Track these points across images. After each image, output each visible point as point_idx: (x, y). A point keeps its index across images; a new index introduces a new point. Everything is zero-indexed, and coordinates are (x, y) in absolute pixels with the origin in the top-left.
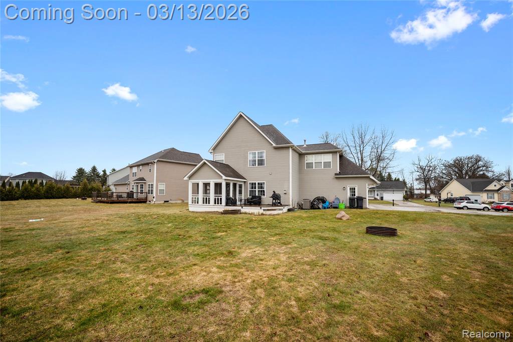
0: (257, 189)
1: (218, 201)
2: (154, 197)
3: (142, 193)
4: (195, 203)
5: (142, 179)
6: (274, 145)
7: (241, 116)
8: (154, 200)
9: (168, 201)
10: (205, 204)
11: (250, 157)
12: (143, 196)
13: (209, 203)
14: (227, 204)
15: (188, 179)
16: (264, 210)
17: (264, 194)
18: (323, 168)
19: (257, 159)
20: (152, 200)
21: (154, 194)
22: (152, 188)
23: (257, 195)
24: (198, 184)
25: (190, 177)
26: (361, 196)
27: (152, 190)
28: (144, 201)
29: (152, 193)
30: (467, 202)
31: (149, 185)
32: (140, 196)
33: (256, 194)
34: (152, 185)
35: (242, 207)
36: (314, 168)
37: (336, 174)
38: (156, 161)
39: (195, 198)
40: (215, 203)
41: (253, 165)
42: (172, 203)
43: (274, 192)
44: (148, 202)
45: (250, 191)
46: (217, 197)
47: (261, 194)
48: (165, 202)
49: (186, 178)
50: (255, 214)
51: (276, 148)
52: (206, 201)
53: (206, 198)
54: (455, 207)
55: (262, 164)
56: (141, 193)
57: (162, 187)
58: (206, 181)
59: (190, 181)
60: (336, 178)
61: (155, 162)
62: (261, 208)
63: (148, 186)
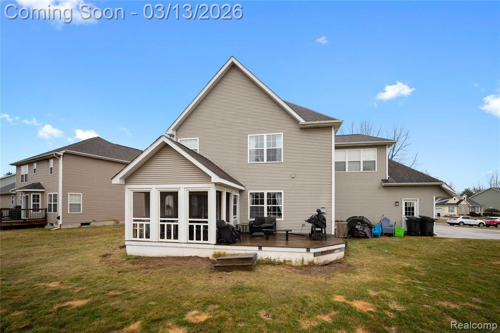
0: (265, 206)
1: (197, 233)
2: (59, 218)
3: (38, 210)
4: (141, 237)
5: (38, 186)
6: (302, 121)
7: (233, 66)
8: (60, 222)
9: (88, 224)
10: (166, 240)
11: (251, 145)
12: (39, 215)
13: (176, 237)
14: (220, 241)
15: (123, 182)
16: (315, 254)
17: (280, 215)
18: (362, 170)
19: (265, 149)
20: (56, 223)
21: (60, 212)
22: (55, 201)
23: (266, 215)
24: (147, 195)
25: (128, 179)
26: (424, 215)
27: (55, 206)
28: (41, 224)
29: (55, 210)
30: (463, 218)
31: (50, 195)
32: (33, 215)
33: (263, 214)
34: (55, 196)
35: (260, 248)
36: (347, 171)
37: (385, 181)
38: (61, 153)
39: (142, 225)
40: (191, 238)
41: (258, 160)
42: (96, 227)
43: (319, 211)
44: (48, 227)
45: (252, 208)
46: (195, 225)
47: (274, 214)
48: (82, 224)
49: (117, 181)
50: (294, 263)
51: (304, 129)
52: (169, 232)
53: (169, 226)
54: (448, 223)
55: (274, 159)
56: (34, 210)
57: (75, 199)
58: (169, 187)
59: (126, 186)
60: (384, 187)
61: (59, 156)
62: (308, 250)
63: (48, 198)
